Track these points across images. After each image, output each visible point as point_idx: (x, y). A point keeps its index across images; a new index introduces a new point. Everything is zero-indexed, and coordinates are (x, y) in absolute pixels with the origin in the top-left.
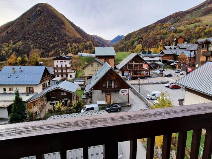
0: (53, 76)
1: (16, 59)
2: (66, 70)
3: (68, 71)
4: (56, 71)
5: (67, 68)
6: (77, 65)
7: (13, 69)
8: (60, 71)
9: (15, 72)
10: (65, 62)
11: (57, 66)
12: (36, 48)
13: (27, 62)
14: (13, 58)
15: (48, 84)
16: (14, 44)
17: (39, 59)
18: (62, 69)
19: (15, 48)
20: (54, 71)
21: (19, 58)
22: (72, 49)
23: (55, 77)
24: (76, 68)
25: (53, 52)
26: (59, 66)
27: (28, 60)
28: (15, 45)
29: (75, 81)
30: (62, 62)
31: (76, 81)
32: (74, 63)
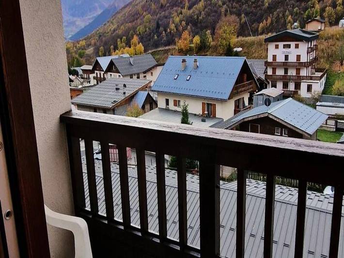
0: (262, 85)
1: (191, 41)
2: (298, 71)
3: (304, 72)
4: (270, 72)
5: (299, 65)
6: (331, 58)
7: (184, 61)
8: (280, 72)
9: (186, 68)
10: (297, 46)
11: (274, 57)
12: (231, 13)
13: (209, 47)
14: (185, 39)
15: (247, 103)
16: (189, 8)
17: (234, 40)
18: (286, 66)
19: (191, 17)
20: (266, 72)
21: (197, 39)
22: (323, 10)
23: (266, 88)
24: (327, 67)
25: (269, 20)
26: (281, 59)
27: (212, 43)
28: (191, 11)
29: (318, 103)
30: (289, 46)
31: (323, 103)
32: (323, 50)
